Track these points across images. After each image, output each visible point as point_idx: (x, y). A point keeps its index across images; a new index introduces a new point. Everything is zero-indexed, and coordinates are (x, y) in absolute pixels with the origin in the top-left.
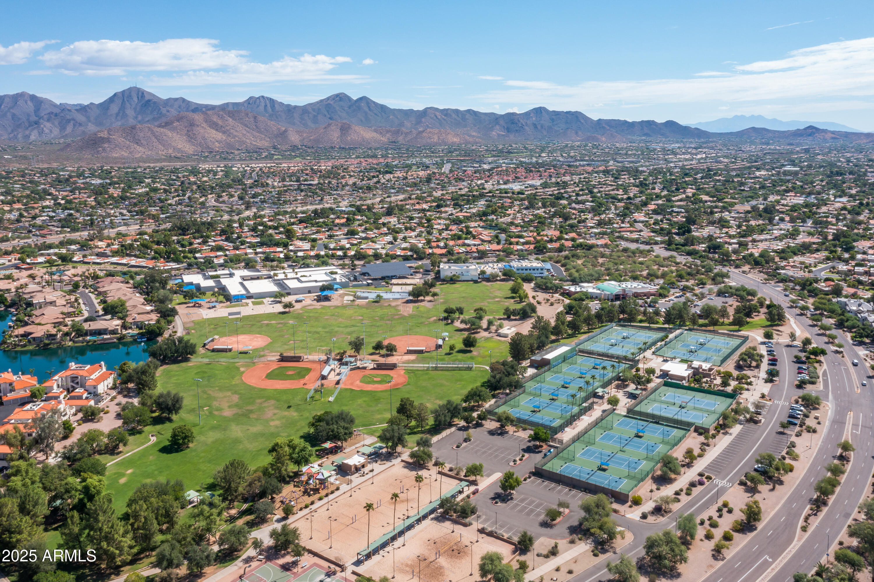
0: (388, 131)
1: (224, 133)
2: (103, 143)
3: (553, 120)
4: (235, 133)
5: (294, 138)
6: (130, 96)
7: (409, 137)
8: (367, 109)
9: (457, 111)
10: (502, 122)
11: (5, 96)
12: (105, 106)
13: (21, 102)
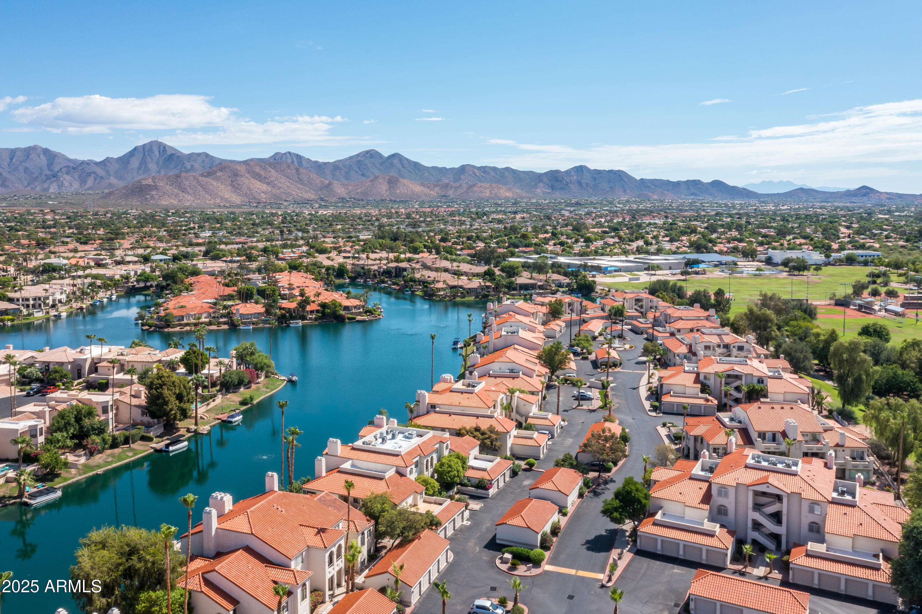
0: (435, 186)
1: (268, 184)
2: (151, 190)
3: (595, 179)
4: (279, 185)
5: (340, 190)
6: (151, 150)
7: (460, 191)
8: (399, 166)
9: (495, 169)
11: (17, 149)
12: (125, 160)
13: (33, 156)
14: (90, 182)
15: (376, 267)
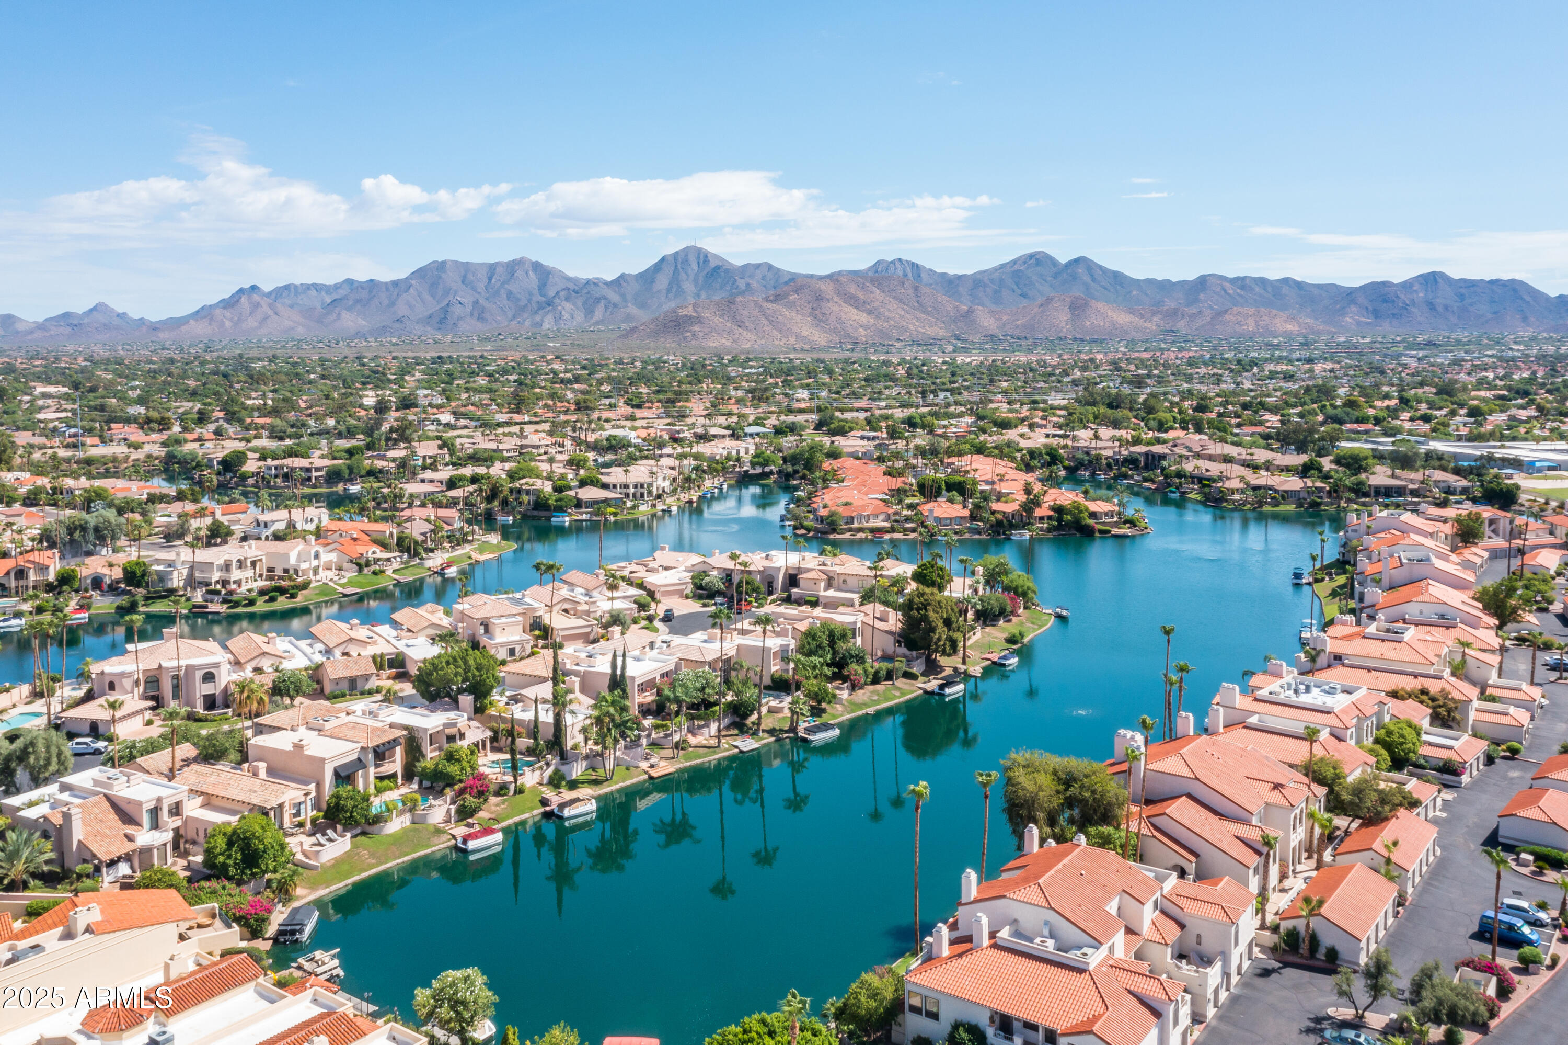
0: (1154, 313)
1: (870, 312)
2: (692, 324)
3: (1462, 297)
4: (887, 314)
5: (987, 322)
6: (686, 261)
7: (1198, 323)
8: (1087, 278)
9: (1262, 281)
10: (1361, 299)
11: (497, 263)
12: (648, 277)
13: (519, 274)
14: (599, 313)
15: (1109, 453)
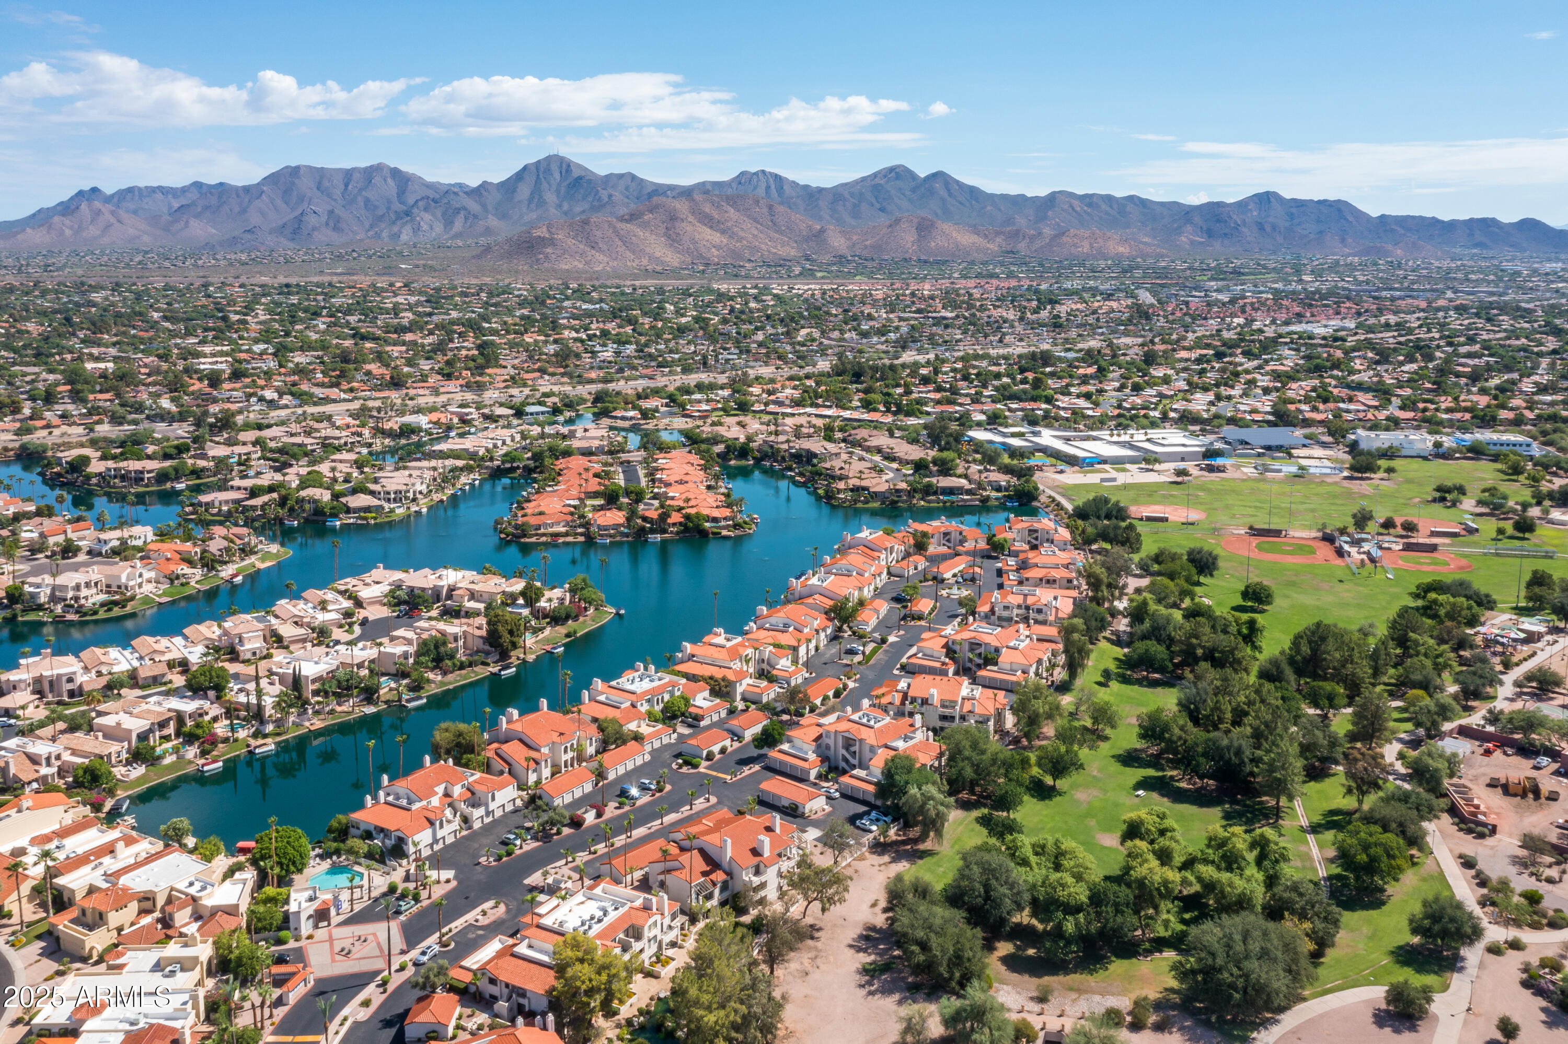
0: (998, 234)
1: (723, 232)
2: (545, 246)
3: (1291, 216)
4: (741, 234)
5: (838, 242)
6: (548, 171)
7: (1038, 244)
9: (1109, 199)
10: (1197, 219)
11: (354, 169)
12: (510, 186)
13: (377, 180)
14: (458, 225)
